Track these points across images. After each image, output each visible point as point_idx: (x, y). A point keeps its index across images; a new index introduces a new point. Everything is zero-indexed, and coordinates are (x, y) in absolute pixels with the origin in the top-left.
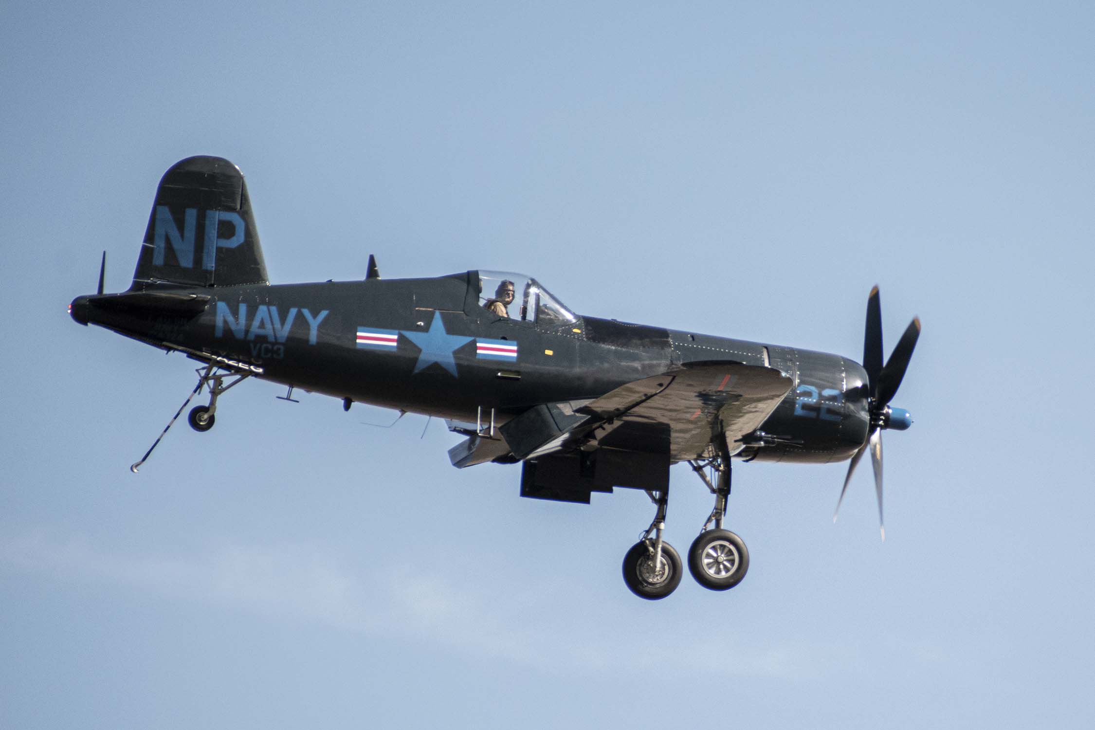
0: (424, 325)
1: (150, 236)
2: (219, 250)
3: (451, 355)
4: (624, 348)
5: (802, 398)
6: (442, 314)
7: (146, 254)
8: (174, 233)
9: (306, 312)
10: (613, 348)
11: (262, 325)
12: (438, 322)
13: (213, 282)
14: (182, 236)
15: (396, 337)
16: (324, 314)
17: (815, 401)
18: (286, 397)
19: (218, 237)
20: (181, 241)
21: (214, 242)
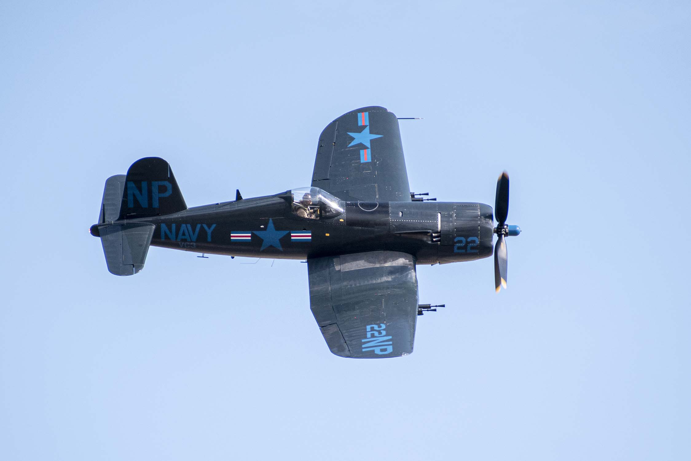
0: (264, 227)
1: (125, 195)
2: (160, 199)
3: (278, 241)
4: (366, 227)
5: (457, 244)
6: (272, 220)
7: (124, 203)
8: (137, 192)
9: (205, 227)
10: (360, 228)
11: (184, 234)
12: (271, 225)
13: (158, 213)
14: (141, 194)
15: (250, 235)
16: (214, 226)
17: (464, 245)
18: (202, 256)
19: (159, 193)
20: (141, 196)
21: (156, 195)
